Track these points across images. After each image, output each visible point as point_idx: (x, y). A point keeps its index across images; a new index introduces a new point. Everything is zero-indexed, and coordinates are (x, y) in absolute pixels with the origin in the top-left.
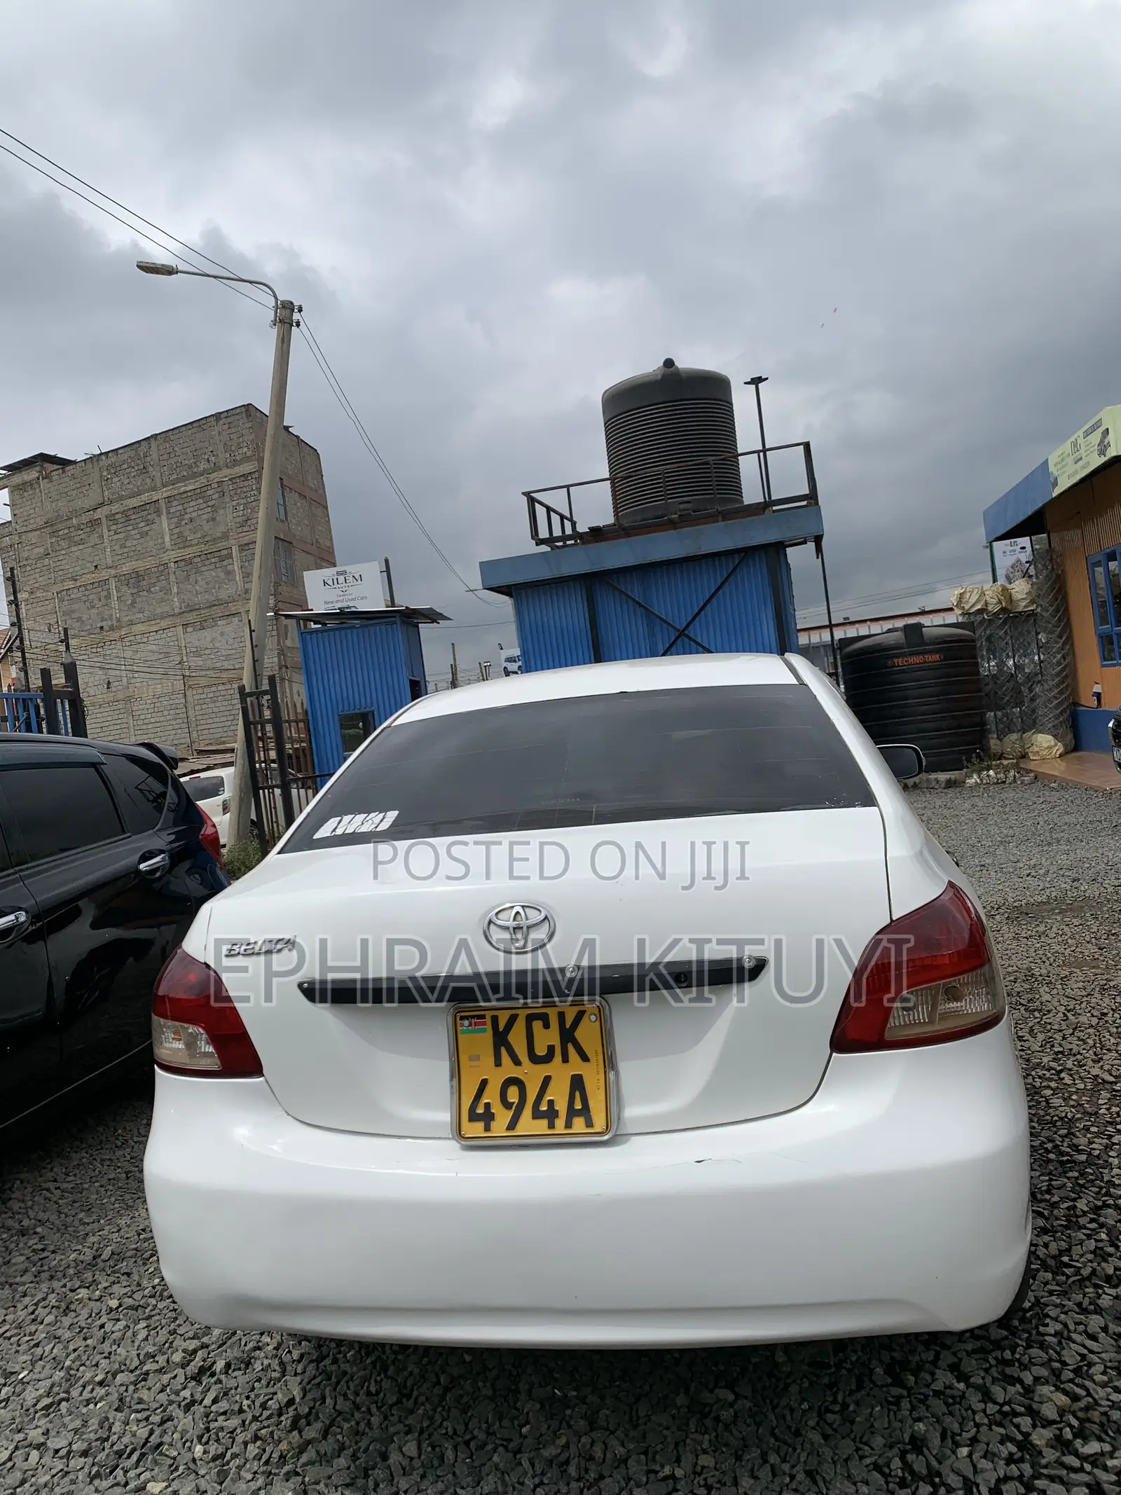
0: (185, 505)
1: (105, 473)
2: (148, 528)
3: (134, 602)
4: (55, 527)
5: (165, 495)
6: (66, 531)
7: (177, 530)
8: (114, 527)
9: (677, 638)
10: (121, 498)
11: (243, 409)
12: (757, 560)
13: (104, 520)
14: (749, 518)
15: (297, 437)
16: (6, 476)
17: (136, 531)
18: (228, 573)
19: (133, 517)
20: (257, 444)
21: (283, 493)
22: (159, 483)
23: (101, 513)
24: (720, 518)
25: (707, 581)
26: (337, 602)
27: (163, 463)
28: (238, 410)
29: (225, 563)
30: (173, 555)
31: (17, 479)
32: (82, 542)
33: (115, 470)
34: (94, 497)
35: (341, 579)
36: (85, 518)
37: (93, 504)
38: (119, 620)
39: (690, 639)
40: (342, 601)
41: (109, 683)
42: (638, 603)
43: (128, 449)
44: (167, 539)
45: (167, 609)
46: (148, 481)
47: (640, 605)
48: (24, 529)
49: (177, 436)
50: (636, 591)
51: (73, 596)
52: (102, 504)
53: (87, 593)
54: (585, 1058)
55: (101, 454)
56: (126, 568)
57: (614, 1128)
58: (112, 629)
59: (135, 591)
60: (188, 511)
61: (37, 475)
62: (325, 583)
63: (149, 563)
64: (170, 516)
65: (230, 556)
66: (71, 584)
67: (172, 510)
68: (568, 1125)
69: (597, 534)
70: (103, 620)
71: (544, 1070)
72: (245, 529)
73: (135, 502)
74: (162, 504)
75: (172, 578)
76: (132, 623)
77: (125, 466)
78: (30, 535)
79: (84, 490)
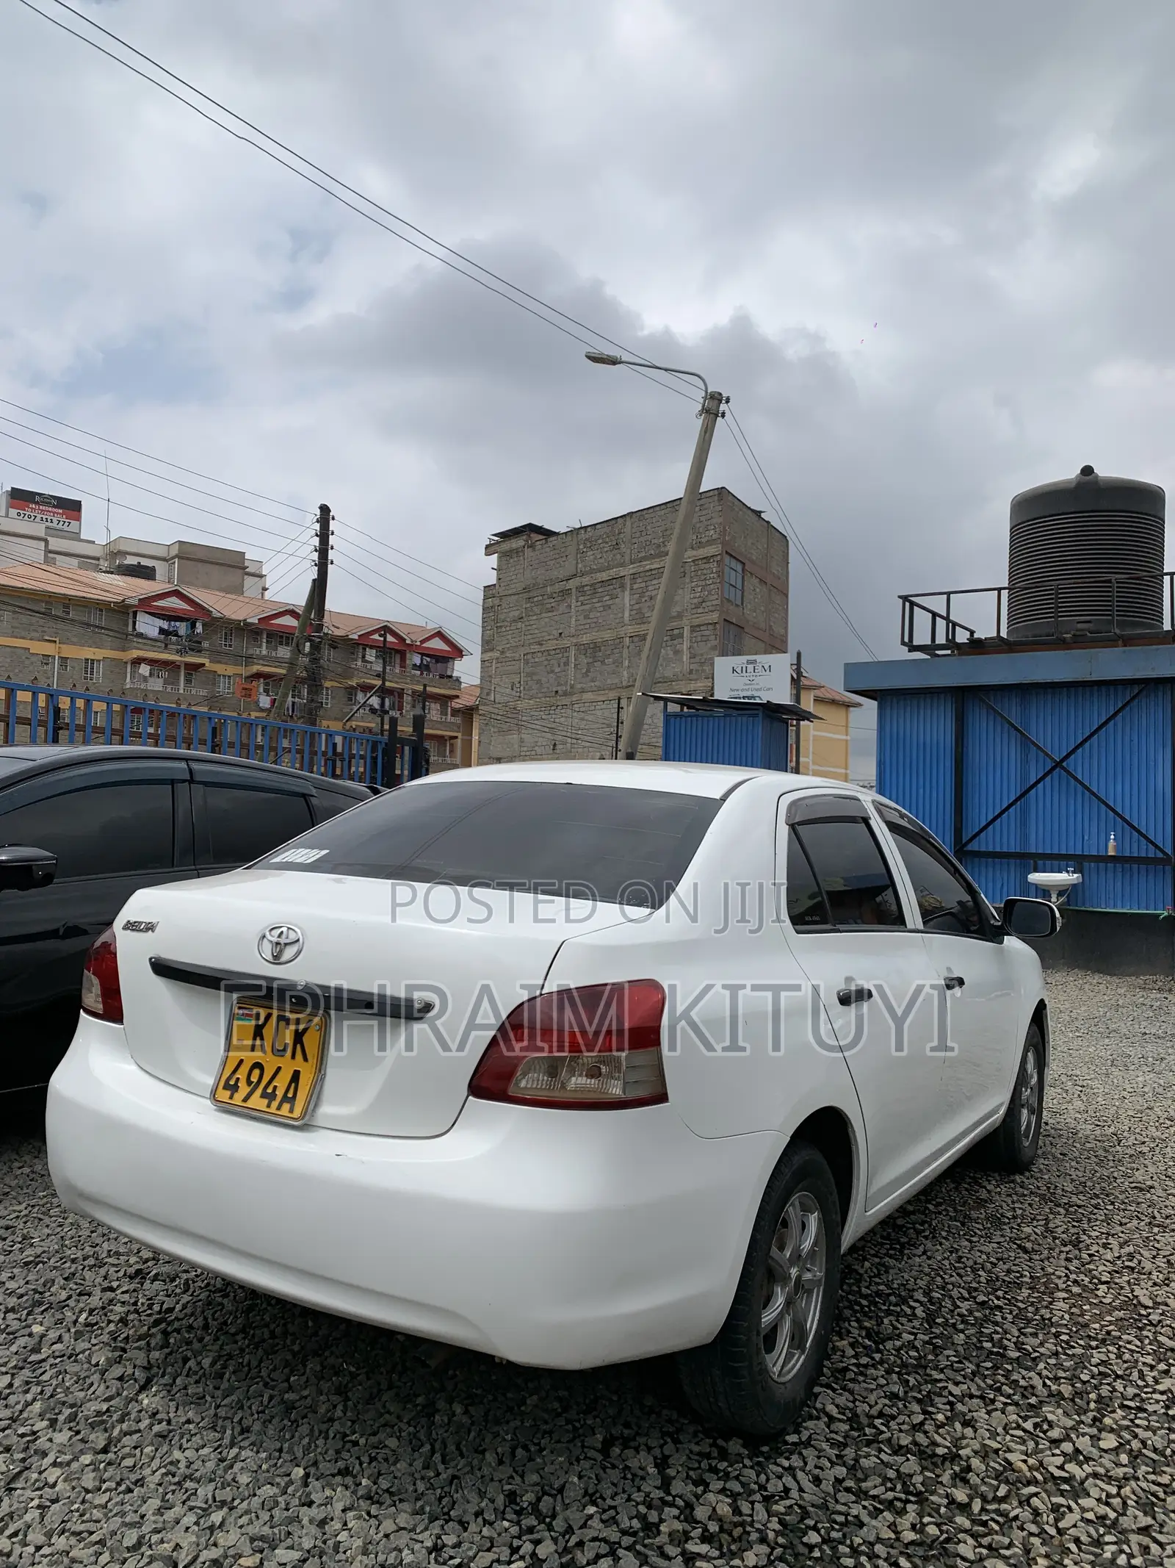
0: (648, 583)
1: (581, 547)
2: (611, 602)
3: (588, 671)
4: (531, 594)
5: (631, 572)
6: (540, 598)
7: (637, 606)
8: (582, 598)
9: (1053, 769)
10: (592, 571)
11: (716, 492)
12: (1160, 694)
13: (574, 590)
14: (1154, 647)
15: (768, 522)
16: (498, 542)
17: (599, 604)
18: (677, 652)
19: (600, 590)
20: (724, 528)
21: (743, 577)
22: (627, 558)
23: (572, 584)
24: (1120, 642)
25: (1097, 711)
26: (742, 690)
27: (634, 541)
28: (711, 493)
29: (675, 642)
30: (630, 630)
31: (508, 545)
32: (552, 610)
33: (590, 543)
34: (569, 567)
35: (750, 667)
36: (557, 587)
37: (568, 574)
38: (572, 687)
39: (1068, 772)
40: (748, 690)
41: (555, 745)
42: (1012, 725)
43: (605, 525)
44: (627, 614)
45: (616, 681)
46: (619, 556)
47: (1016, 729)
48: (506, 593)
49: (652, 515)
50: (1013, 711)
51: (537, 660)
52: (575, 576)
53: (549, 658)
54: (306, 1059)
55: (581, 528)
56: (585, 639)
57: (307, 1118)
58: (565, 694)
59: (591, 660)
60: (650, 588)
61: (523, 543)
62: (734, 670)
63: (607, 635)
64: (633, 592)
65: (681, 636)
66: (536, 648)
67: (635, 586)
68: (279, 1108)
69: (977, 646)
70: (559, 684)
71: (278, 1062)
72: (699, 611)
73: (604, 576)
74: (627, 581)
75: (626, 651)
76: (583, 691)
77: (600, 541)
78: (508, 598)
79: (560, 560)
